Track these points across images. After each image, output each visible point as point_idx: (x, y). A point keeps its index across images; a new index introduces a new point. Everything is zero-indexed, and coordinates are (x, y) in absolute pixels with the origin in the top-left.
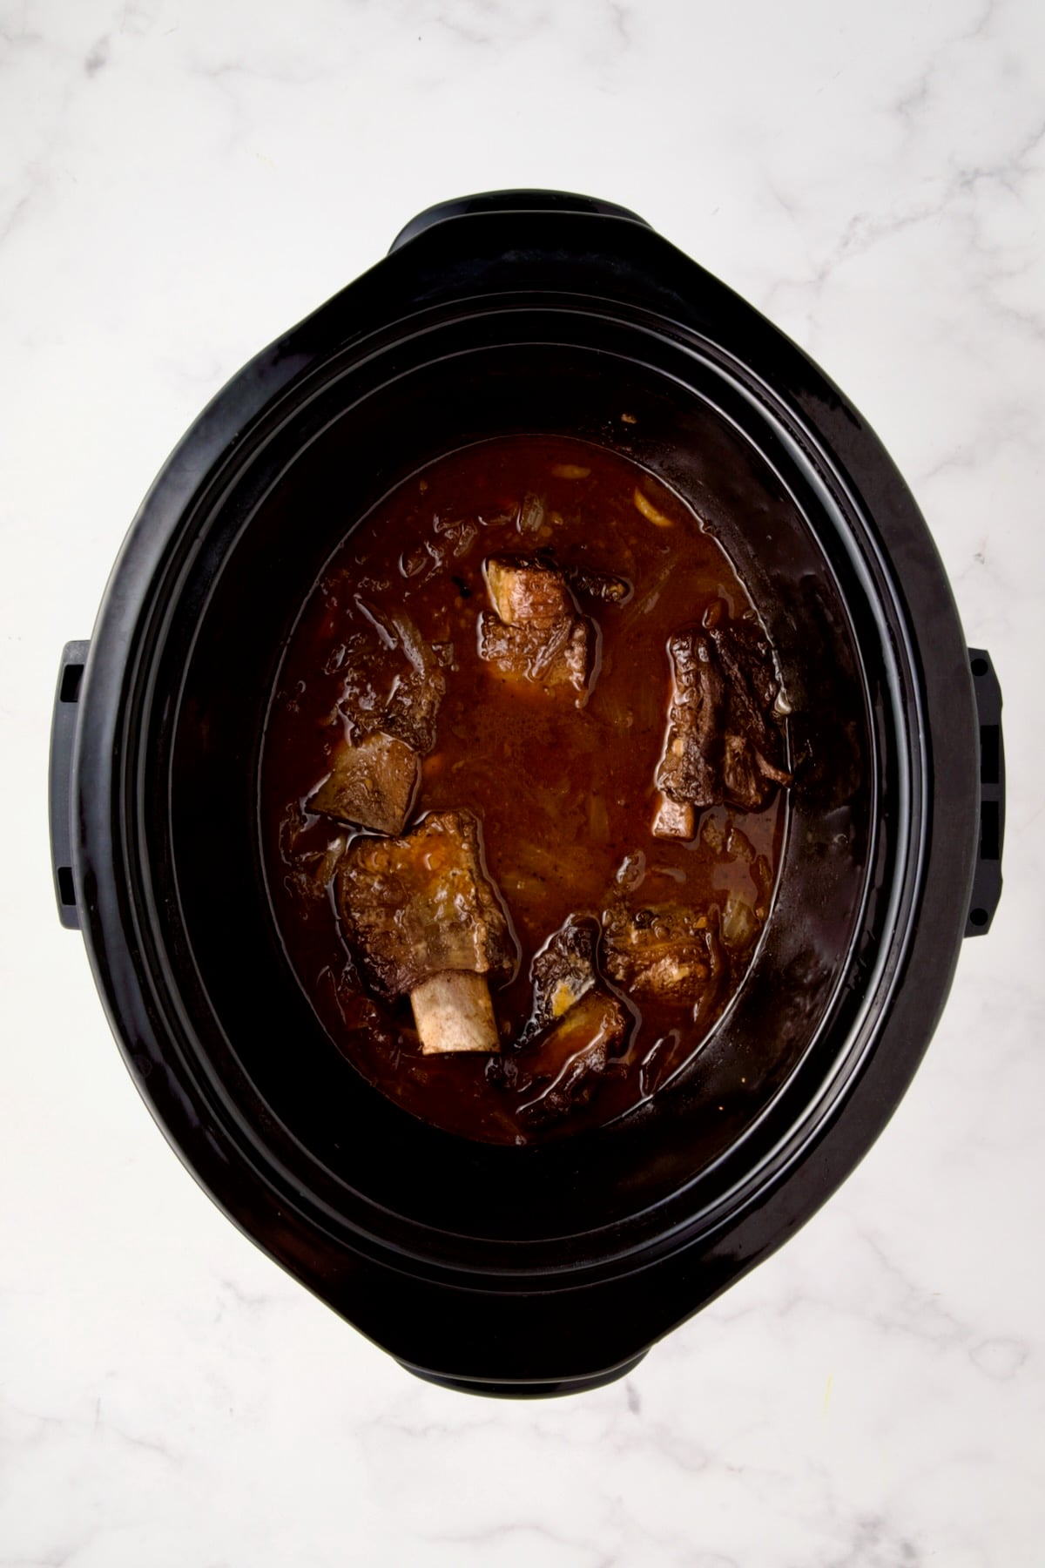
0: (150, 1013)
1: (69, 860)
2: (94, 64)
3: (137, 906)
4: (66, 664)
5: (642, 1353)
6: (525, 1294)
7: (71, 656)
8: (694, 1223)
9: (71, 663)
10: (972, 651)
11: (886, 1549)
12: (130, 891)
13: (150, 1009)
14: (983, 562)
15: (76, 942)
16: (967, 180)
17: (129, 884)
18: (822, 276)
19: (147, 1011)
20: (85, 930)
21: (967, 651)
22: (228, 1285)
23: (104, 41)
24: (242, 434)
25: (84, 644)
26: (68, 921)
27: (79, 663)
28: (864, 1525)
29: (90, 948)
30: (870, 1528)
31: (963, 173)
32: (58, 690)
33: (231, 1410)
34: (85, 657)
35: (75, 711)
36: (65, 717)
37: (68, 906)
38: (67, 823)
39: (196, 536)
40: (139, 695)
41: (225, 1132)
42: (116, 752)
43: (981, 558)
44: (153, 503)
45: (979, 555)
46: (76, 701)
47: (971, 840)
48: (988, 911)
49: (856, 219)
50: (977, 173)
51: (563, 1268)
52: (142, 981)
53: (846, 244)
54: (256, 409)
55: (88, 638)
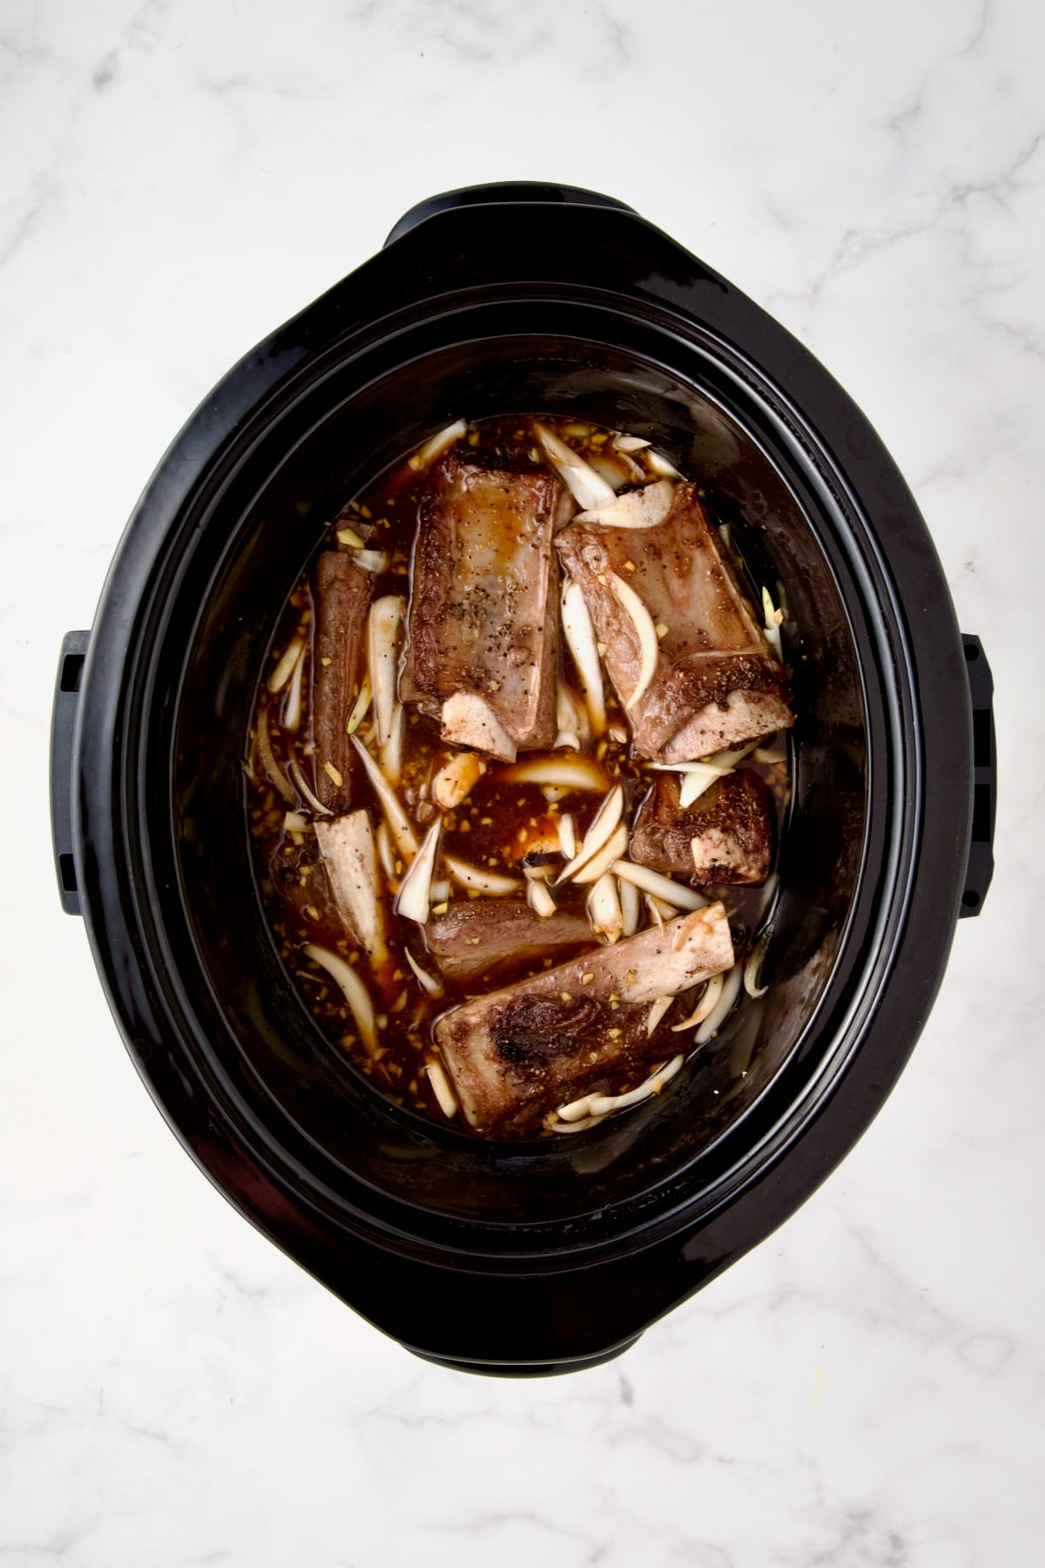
0: (151, 997)
1: (71, 847)
2: (102, 79)
3: (138, 891)
4: (66, 654)
5: (636, 1336)
6: (523, 1276)
7: (71, 646)
8: (689, 1206)
9: (71, 653)
10: (965, 636)
11: (874, 1540)
12: (131, 877)
13: (150, 993)
14: (973, 571)
15: (77, 928)
16: (959, 195)
17: (130, 869)
18: (817, 289)
19: (148, 996)
20: (85, 914)
21: (960, 637)
22: (230, 1277)
23: (112, 56)
24: (242, 422)
25: (84, 634)
26: (70, 907)
27: (79, 653)
28: (852, 1517)
29: (91, 932)
30: (858, 1520)
31: (956, 189)
32: (58, 679)
33: (232, 1400)
34: (85, 646)
35: (75, 700)
36: (65, 706)
37: (69, 892)
38: (68, 811)
39: (196, 525)
40: (140, 681)
41: (226, 1116)
42: (117, 739)
43: (971, 567)
44: (154, 492)
45: (970, 564)
46: (77, 691)
47: (965, 824)
48: (980, 893)
49: (850, 234)
50: (969, 188)
51: (560, 1251)
52: (142, 966)
53: (839, 257)
54: (256, 400)
55: (89, 628)
